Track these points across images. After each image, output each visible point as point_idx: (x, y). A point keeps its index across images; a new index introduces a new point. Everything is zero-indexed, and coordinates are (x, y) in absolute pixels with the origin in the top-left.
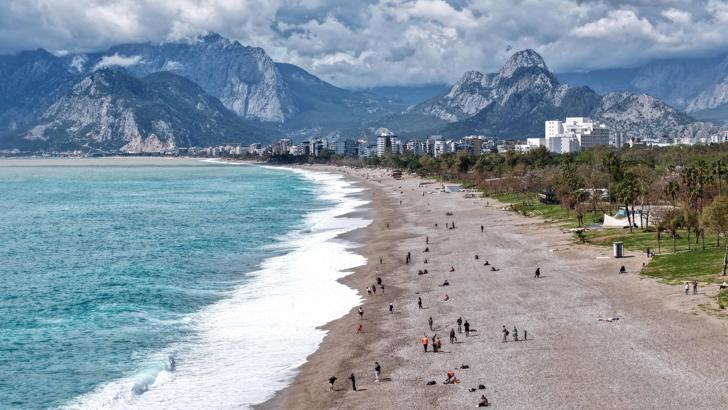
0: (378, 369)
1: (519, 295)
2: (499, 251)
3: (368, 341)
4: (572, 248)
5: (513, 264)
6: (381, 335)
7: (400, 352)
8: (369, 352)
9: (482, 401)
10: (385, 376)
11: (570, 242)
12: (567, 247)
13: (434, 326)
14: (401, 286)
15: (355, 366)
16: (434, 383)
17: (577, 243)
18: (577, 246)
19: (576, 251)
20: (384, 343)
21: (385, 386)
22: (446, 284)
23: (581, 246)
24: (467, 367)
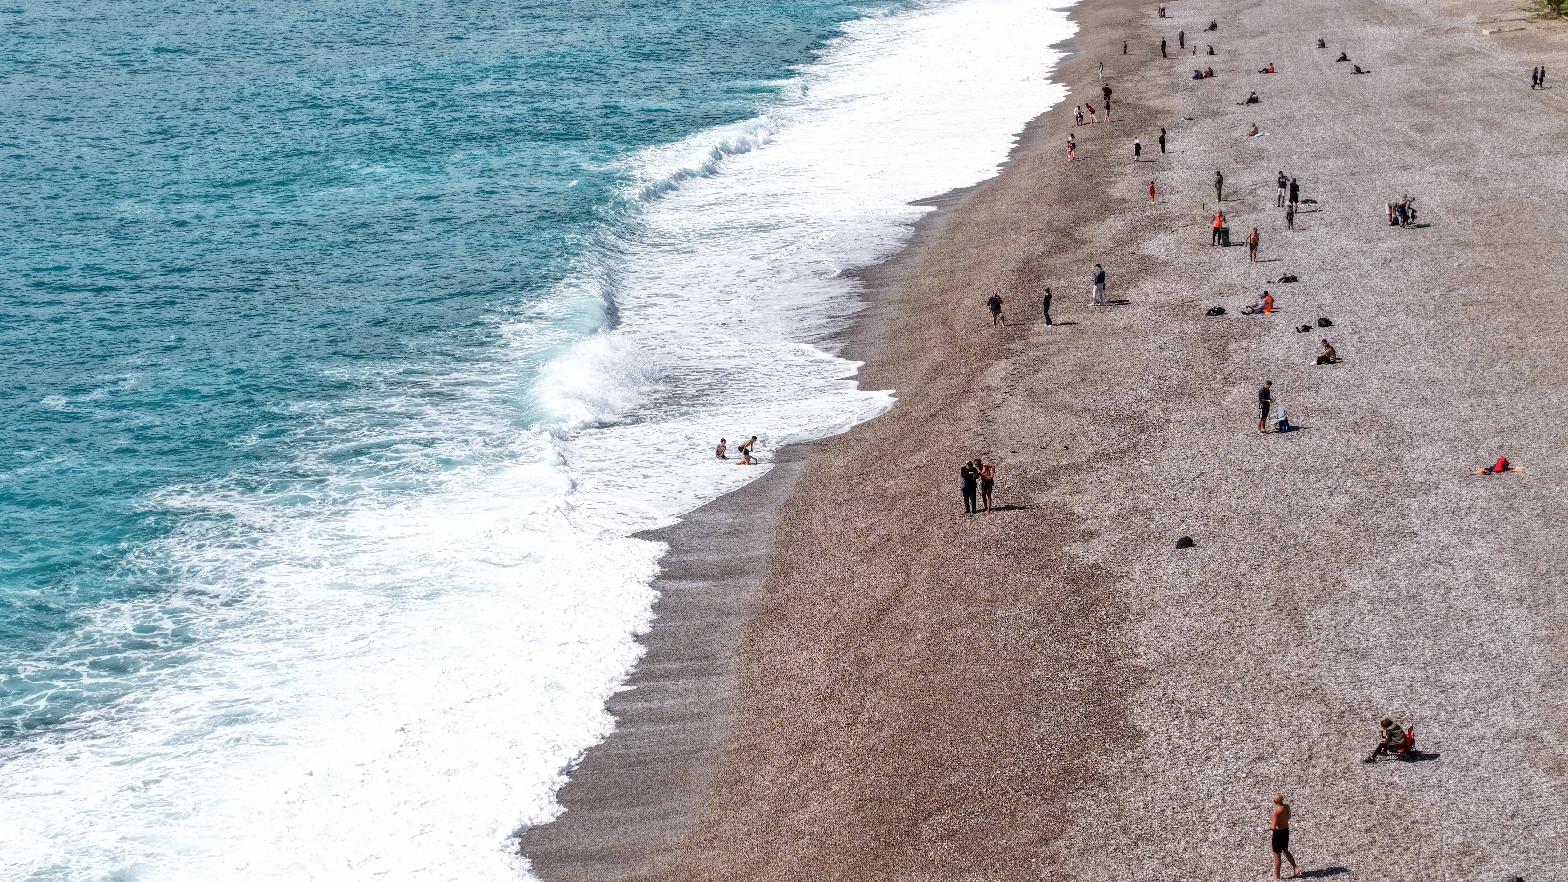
0: (1100, 279)
1: (1411, 127)
2: (1371, 30)
3: (1080, 221)
4: (1531, 28)
5: (1400, 60)
6: (1109, 207)
7: (1150, 244)
8: (1083, 242)
9: (1324, 351)
10: (1115, 294)
11: (1528, 15)
12: (1523, 24)
13: (1225, 191)
14: (1156, 104)
15: (1051, 274)
16: (1220, 311)
17: (1545, 17)
18: (1544, 23)
19: (1542, 34)
20: (1115, 224)
21: (1114, 316)
22: (1254, 100)
23: (1553, 23)
24: (1294, 279)
